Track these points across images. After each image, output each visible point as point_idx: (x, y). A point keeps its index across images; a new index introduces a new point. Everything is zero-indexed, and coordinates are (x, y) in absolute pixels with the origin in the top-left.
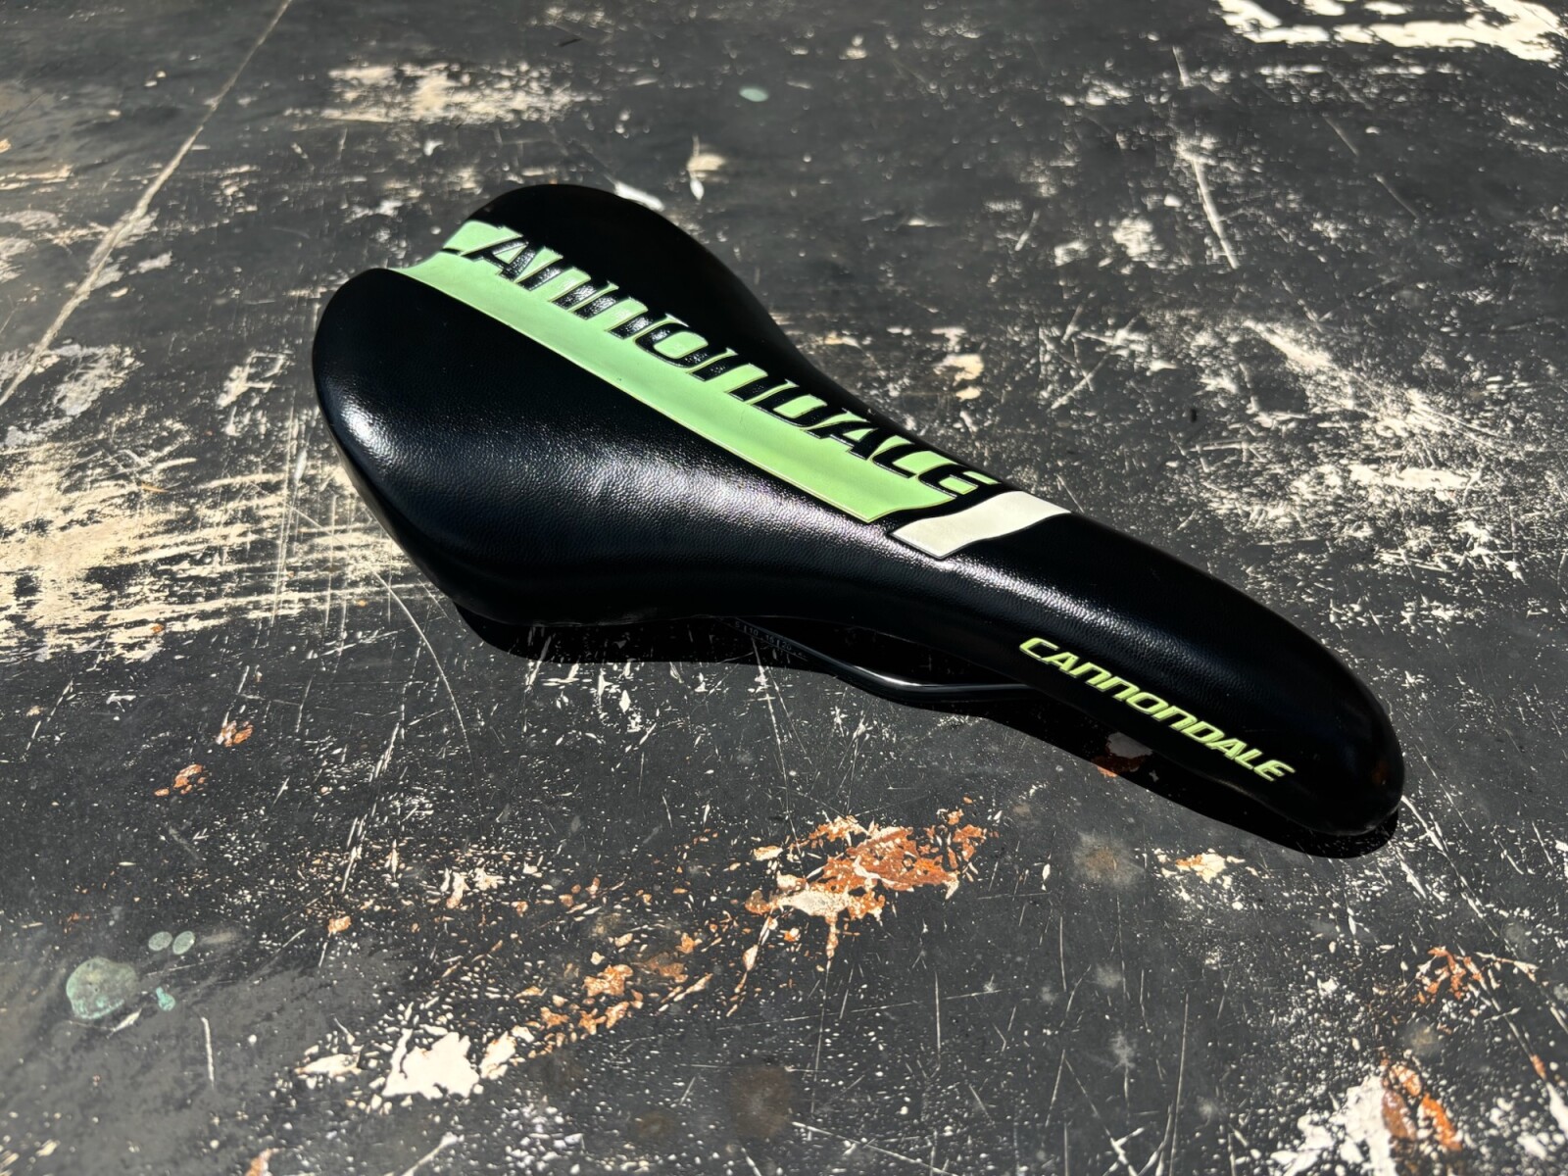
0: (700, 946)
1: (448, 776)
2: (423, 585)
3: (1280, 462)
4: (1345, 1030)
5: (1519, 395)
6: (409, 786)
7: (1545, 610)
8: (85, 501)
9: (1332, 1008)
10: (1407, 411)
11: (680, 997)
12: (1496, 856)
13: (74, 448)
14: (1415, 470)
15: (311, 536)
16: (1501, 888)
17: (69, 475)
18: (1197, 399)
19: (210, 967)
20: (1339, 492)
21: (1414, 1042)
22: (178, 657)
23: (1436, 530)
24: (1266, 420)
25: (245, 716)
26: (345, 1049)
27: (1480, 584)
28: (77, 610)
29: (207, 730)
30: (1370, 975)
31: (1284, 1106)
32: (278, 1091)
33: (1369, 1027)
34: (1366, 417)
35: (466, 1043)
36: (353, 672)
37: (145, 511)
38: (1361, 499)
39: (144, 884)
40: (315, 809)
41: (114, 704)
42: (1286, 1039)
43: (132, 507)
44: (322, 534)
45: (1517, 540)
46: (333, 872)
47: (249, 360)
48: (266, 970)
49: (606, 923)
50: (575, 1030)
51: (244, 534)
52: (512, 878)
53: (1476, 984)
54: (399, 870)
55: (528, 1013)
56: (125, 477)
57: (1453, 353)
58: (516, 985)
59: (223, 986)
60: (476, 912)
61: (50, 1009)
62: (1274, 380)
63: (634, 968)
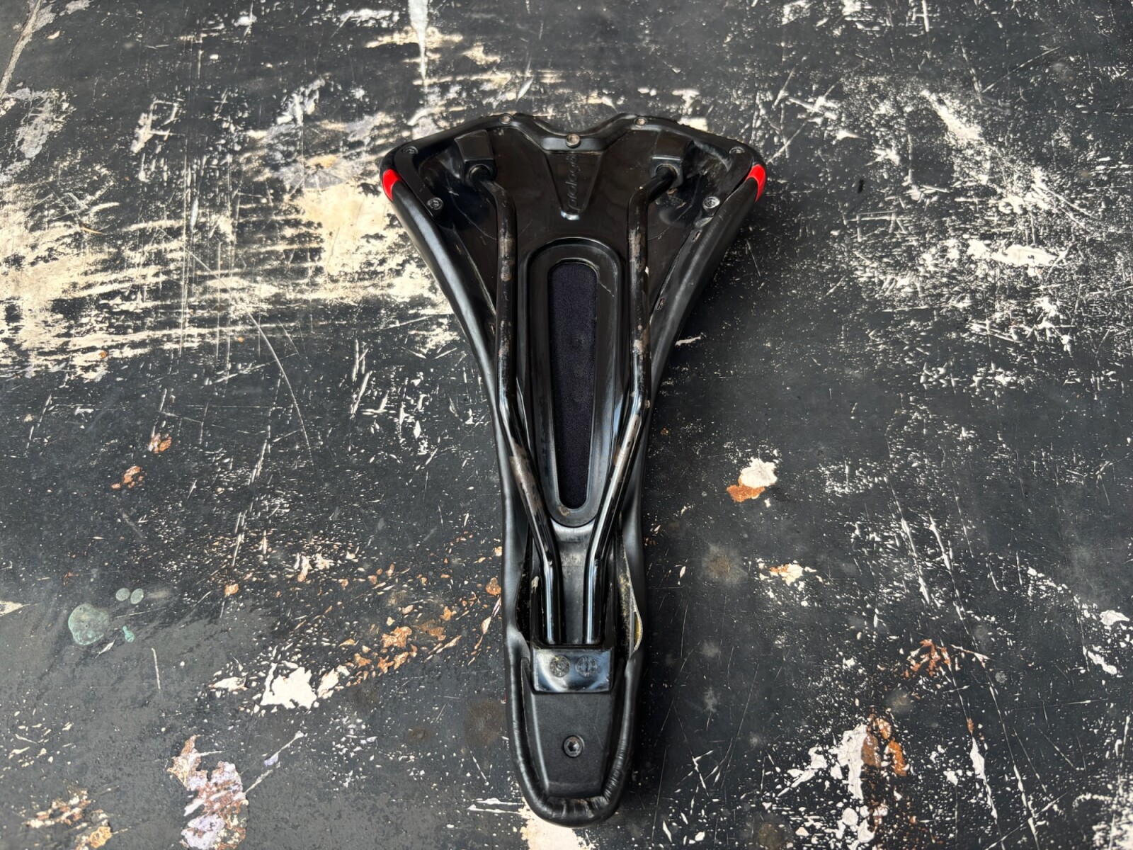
0: (455, 616)
1: (299, 484)
2: (282, 325)
3: (918, 234)
4: (853, 693)
5: (1119, 176)
6: (273, 489)
7: (1078, 380)
8: (45, 240)
9: (849, 678)
10: (1028, 188)
11: (440, 650)
12: (984, 575)
13: (33, 189)
14: (1019, 246)
15: (204, 278)
16: (981, 600)
17: (32, 215)
18: (866, 170)
19: (154, 615)
20: (955, 265)
21: (894, 704)
22: (119, 379)
23: (1019, 304)
24: (915, 194)
25: (165, 430)
26: (237, 674)
27: (1038, 355)
28: (48, 337)
29: (141, 440)
30: (878, 656)
31: (802, 741)
32: (199, 699)
33: (869, 691)
34: (994, 193)
35: (309, 674)
36: (236, 397)
37: (87, 250)
38: (970, 272)
39: (110, 554)
40: (214, 505)
41: (79, 415)
42: (814, 698)
43: (78, 247)
44: (212, 277)
45: (1077, 316)
46: (226, 552)
47: (152, 107)
48: (188, 618)
49: (397, 596)
50: (375, 670)
51: (156, 275)
52: (339, 562)
53: (945, 667)
54: (268, 553)
55: (348, 656)
56: (70, 218)
57: (1079, 131)
58: (340, 637)
59: (163, 627)
60: (316, 585)
61: (59, 637)
62: (931, 153)
63: (414, 630)
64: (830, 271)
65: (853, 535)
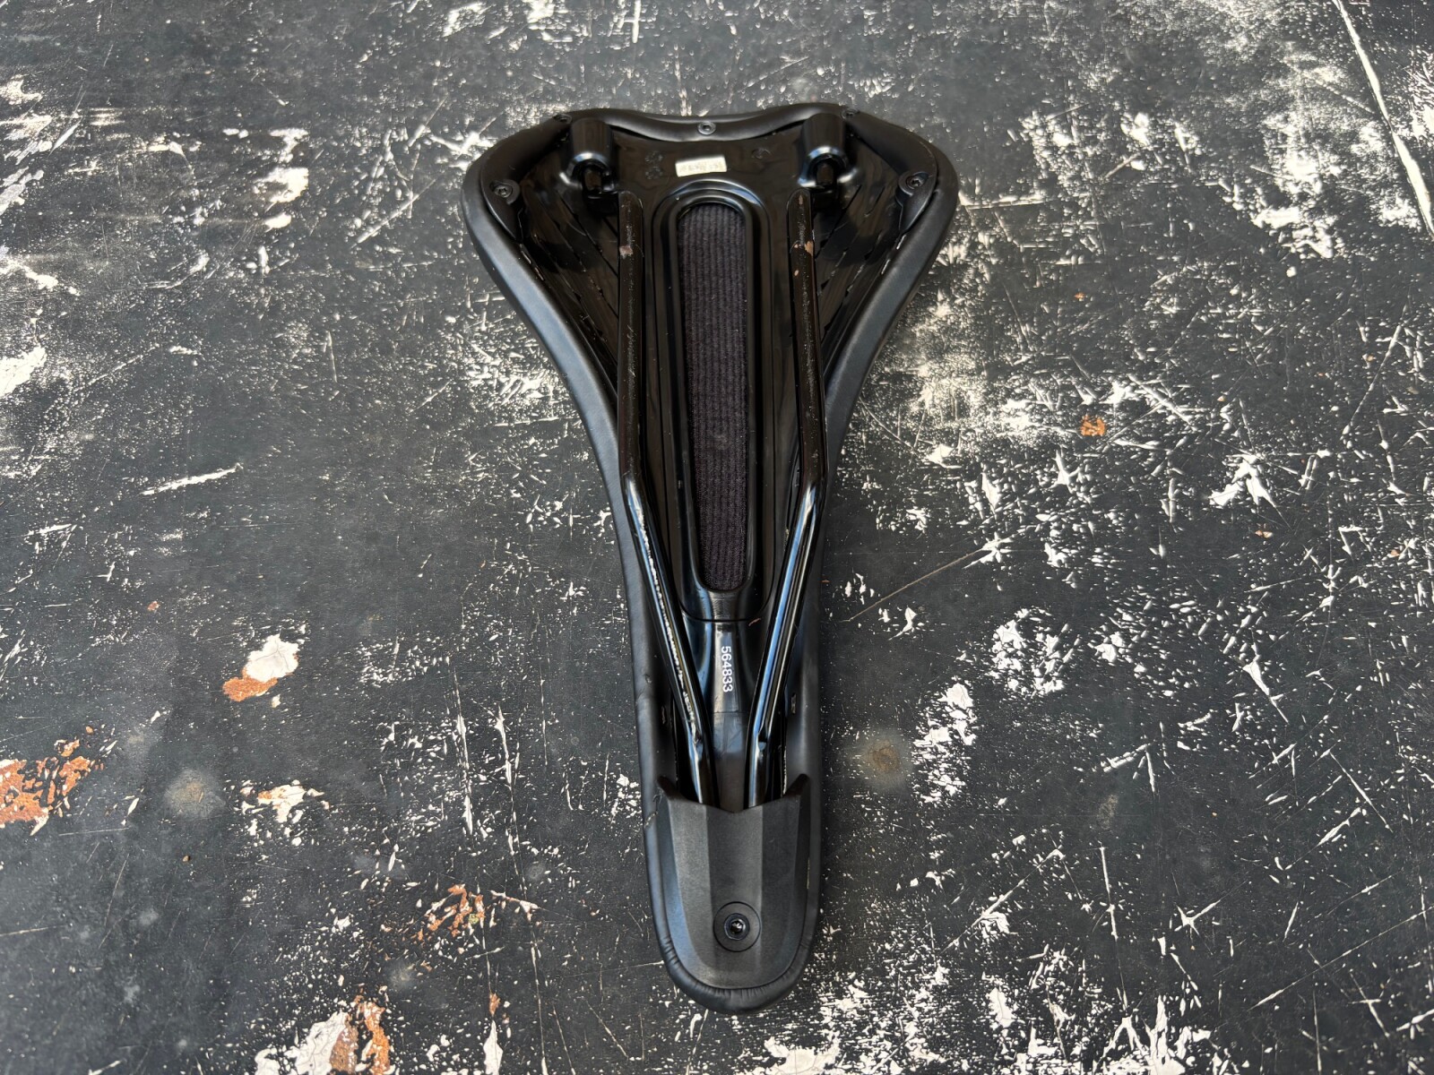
4: (338, 967)
12: (557, 790)
16: (545, 825)
21: (393, 979)
30: (384, 912)
31: (250, 1041)
33: (361, 964)
53: (476, 923)
64: (434, 373)
65: (386, 740)
